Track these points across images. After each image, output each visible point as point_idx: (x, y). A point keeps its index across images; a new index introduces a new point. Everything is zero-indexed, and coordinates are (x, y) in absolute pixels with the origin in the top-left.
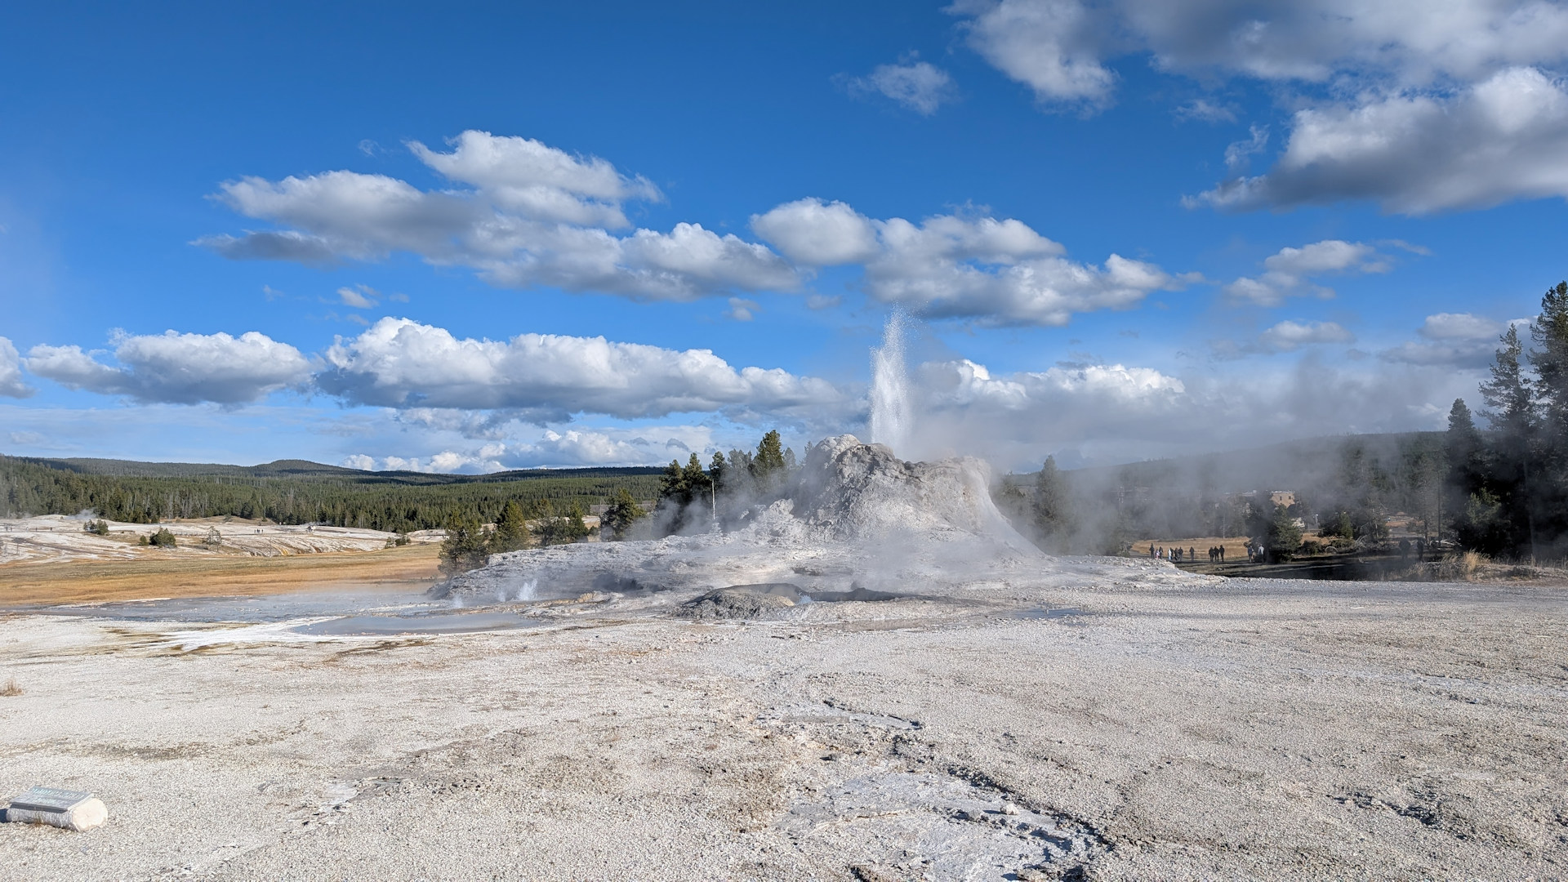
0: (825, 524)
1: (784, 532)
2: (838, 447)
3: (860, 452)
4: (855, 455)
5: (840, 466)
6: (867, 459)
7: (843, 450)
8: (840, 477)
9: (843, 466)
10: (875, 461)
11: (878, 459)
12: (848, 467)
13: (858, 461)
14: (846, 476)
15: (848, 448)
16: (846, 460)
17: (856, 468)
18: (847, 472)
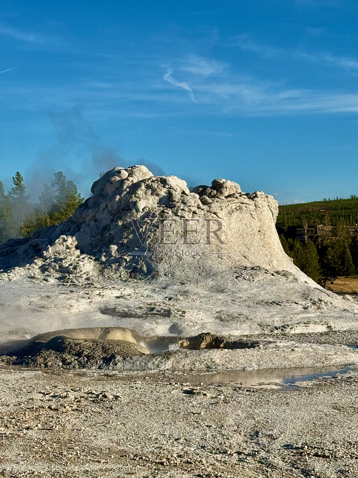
0: (118, 261)
1: (75, 268)
2: (130, 179)
3: (155, 185)
4: (148, 187)
5: (134, 199)
6: (163, 192)
7: (135, 181)
8: (134, 211)
9: (138, 200)
10: (170, 195)
11: (174, 192)
12: (142, 200)
13: (152, 194)
14: (141, 210)
15: (141, 179)
16: (140, 192)
17: (151, 202)
18: (141, 205)
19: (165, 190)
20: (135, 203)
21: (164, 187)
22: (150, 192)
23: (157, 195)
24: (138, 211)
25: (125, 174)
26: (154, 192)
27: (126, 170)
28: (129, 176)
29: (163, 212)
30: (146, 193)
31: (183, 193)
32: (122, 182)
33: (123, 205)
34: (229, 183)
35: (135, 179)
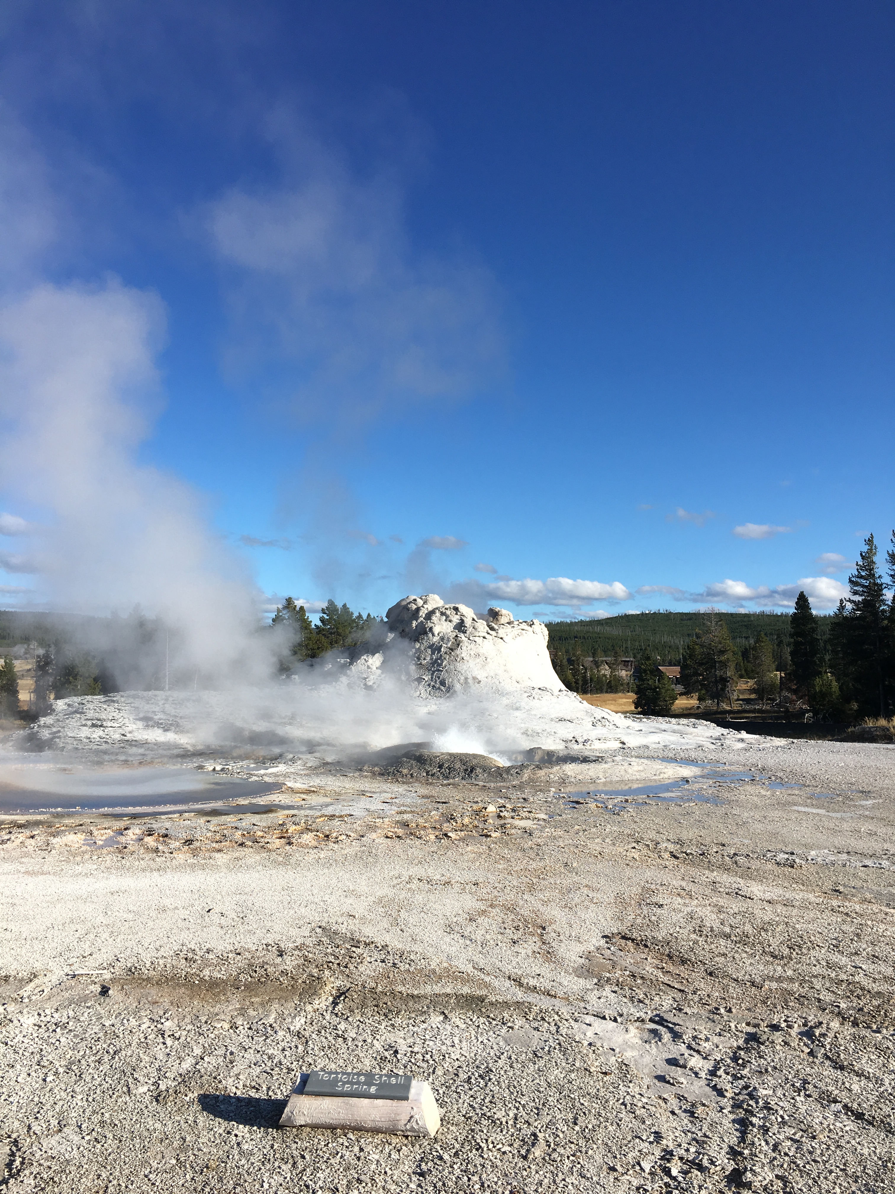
2: (425, 606)
3: (448, 612)
4: (442, 614)
5: (430, 625)
6: (456, 619)
7: (430, 609)
8: (430, 635)
9: (433, 625)
10: (462, 621)
11: (465, 619)
12: (437, 626)
13: (446, 620)
14: (436, 635)
15: (435, 607)
16: (434, 618)
17: (444, 627)
18: (436, 630)
19: (458, 617)
20: (431, 629)
21: (456, 614)
22: (444, 617)
23: (450, 621)
24: (433, 635)
25: (420, 602)
26: (448, 619)
27: (421, 598)
28: (424, 603)
29: (457, 636)
30: (440, 620)
31: (473, 620)
32: (418, 609)
33: (419, 630)
34: (504, 612)
35: (430, 607)
